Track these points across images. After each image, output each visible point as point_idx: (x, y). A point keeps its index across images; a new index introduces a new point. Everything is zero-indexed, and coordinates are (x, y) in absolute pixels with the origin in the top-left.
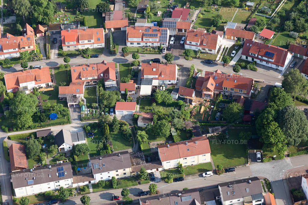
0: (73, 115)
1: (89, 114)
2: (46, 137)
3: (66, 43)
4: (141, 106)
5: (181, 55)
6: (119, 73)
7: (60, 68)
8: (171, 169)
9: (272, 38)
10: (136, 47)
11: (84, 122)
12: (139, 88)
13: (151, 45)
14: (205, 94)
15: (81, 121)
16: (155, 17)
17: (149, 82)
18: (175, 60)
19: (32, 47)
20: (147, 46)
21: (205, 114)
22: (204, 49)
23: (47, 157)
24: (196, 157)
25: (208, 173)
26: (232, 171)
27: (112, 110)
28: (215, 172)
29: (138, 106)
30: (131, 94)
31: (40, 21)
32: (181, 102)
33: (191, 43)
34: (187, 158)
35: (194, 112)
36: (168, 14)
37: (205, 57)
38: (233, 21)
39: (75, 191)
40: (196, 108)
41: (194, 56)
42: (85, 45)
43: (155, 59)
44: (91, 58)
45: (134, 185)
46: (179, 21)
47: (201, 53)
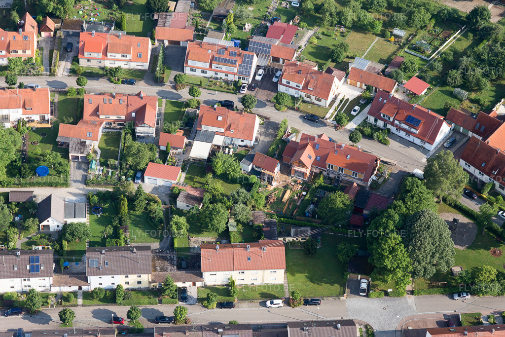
0: (75, 173)
1: (101, 176)
2: (24, 203)
3: (86, 54)
4: (188, 176)
5: (269, 101)
6: (163, 115)
7: (69, 94)
8: (217, 286)
9: (423, 93)
10: (198, 77)
11: (90, 188)
12: (189, 145)
13: (224, 77)
14: (296, 171)
15: (86, 185)
16: (239, 31)
17: (209, 137)
18: (257, 106)
19: (29, 53)
20: (217, 78)
21: (289, 204)
22: (309, 97)
23: (19, 237)
24: (260, 272)
25: (275, 301)
26: (316, 305)
27: (139, 175)
28: (288, 302)
29: (184, 175)
30: (176, 153)
31: (50, 11)
32: (254, 179)
33: (289, 84)
34: (245, 271)
35: (273, 199)
36: (262, 31)
37: (309, 109)
38: (366, 58)
39: (54, 299)
40: (276, 192)
41: (291, 105)
42: (116, 62)
43: (226, 101)
44: (123, 85)
45: (150, 303)
46: (276, 44)
47: (304, 101)
